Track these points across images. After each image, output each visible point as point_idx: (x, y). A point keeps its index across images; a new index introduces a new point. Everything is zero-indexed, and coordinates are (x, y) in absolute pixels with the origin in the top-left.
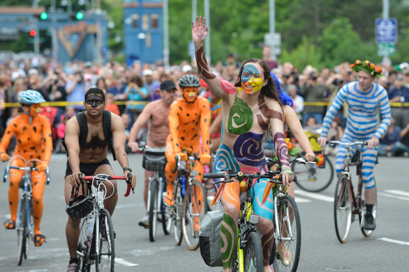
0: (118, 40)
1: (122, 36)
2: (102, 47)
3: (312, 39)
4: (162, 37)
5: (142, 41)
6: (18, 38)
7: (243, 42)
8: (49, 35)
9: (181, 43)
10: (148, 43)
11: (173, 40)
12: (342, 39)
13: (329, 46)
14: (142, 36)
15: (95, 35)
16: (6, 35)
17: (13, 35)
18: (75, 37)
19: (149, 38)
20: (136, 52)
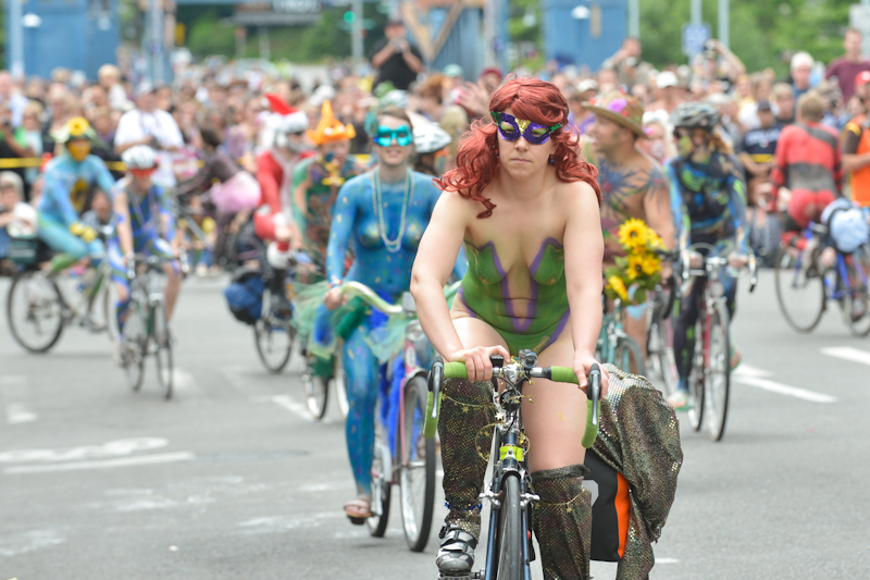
0: (529, 21)
1: (538, 12)
2: (495, 38)
4: (626, 14)
5: (582, 22)
6: (319, 19)
7: (804, 25)
8: (382, 11)
9: (667, 27)
10: (596, 28)
11: (651, 20)
14: (580, 12)
15: (481, 12)
16: (293, 13)
17: (308, 12)
18: (438, 17)
19: (597, 16)
20: (569, 48)
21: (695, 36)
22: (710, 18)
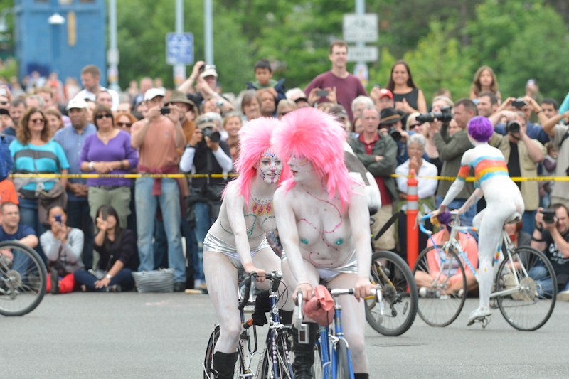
3: (451, 26)
4: (107, 21)
5: (56, 26)
7: (291, 33)
9: (147, 35)
10: (72, 37)
11: (130, 27)
12: (522, 27)
13: (490, 42)
14: (56, 19)
19: (72, 22)
20: (45, 59)
21: (178, 47)
22: (193, 26)
